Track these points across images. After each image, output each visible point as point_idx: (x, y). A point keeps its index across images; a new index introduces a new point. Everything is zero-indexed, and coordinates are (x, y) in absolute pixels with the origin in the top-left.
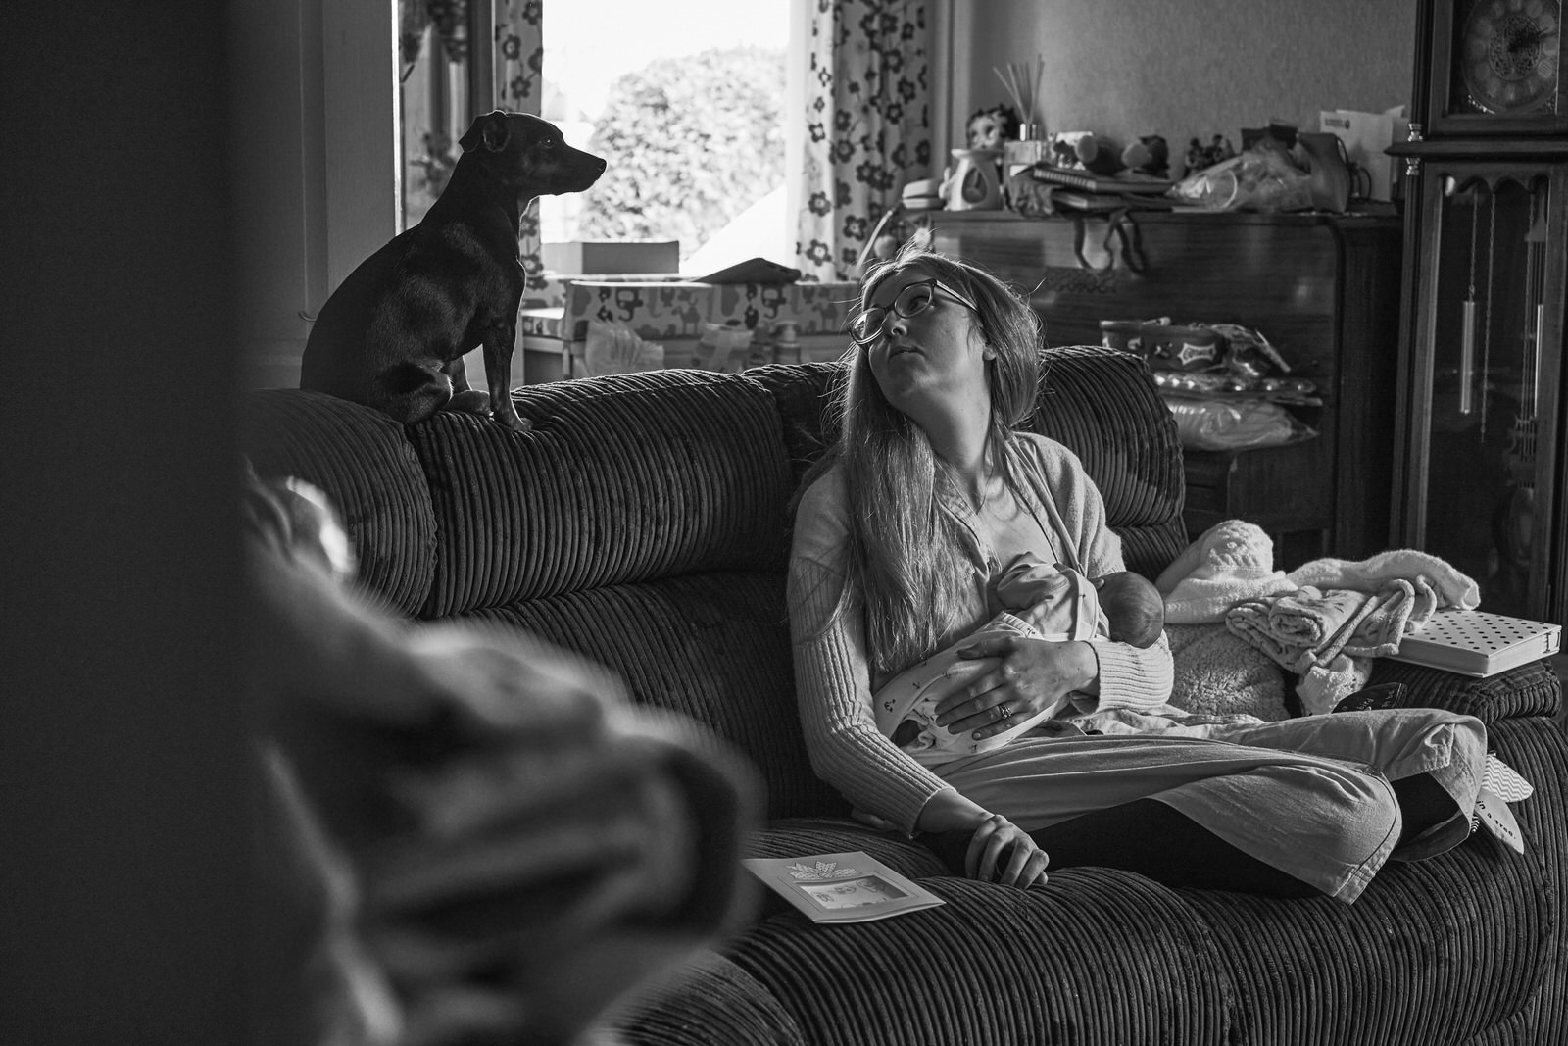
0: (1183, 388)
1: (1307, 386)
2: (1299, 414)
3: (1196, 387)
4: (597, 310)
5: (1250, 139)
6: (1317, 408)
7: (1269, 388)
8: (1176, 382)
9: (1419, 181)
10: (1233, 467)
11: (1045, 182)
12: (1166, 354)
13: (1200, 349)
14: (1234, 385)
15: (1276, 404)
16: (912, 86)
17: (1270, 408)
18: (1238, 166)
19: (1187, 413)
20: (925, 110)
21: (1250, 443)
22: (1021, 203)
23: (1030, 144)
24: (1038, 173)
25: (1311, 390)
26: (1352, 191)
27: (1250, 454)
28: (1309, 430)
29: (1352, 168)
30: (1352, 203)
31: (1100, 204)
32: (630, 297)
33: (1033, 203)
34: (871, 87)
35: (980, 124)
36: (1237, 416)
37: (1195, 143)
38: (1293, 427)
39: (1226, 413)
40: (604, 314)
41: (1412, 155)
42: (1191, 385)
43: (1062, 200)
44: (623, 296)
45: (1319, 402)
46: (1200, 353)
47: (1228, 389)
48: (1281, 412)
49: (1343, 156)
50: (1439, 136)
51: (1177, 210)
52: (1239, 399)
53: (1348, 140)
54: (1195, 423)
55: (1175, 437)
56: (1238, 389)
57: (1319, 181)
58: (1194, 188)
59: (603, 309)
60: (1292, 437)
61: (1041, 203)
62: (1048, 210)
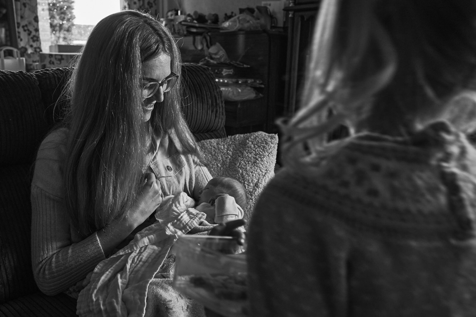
0: (223, 82)
1: (259, 81)
2: (257, 90)
3: (227, 82)
4: (49, 61)
5: (242, 11)
6: (262, 88)
7: (249, 82)
8: (221, 81)
9: (293, 18)
10: (239, 106)
11: (184, 25)
12: (218, 72)
13: (228, 71)
14: (239, 81)
15: (251, 87)
16: (152, 4)
17: (249, 88)
18: (238, 18)
19: (225, 90)
20: (156, 11)
21: (244, 99)
22: (178, 31)
23: (181, 16)
24: (183, 23)
25: (261, 82)
26: (272, 24)
27: (244, 102)
28: (261, 95)
29: (272, 17)
30: (272, 27)
31: (200, 30)
32: (60, 57)
33: (181, 31)
34: (140, 3)
35: (170, 14)
36: (240, 91)
37: (226, 14)
38: (256, 94)
39: (237, 90)
40: (51, 62)
41: (291, 10)
42: (226, 81)
43: (189, 30)
44: (57, 57)
45: (263, 86)
46: (229, 72)
47: (237, 82)
48: (252, 90)
49: (269, 13)
50: (300, 4)
51: (221, 31)
52: (240, 86)
53: (271, 9)
54: (227, 93)
55: (221, 97)
56: (240, 82)
57: (262, 21)
58: (227, 24)
59: (51, 61)
60: (256, 97)
61: (183, 31)
62: (185, 33)
